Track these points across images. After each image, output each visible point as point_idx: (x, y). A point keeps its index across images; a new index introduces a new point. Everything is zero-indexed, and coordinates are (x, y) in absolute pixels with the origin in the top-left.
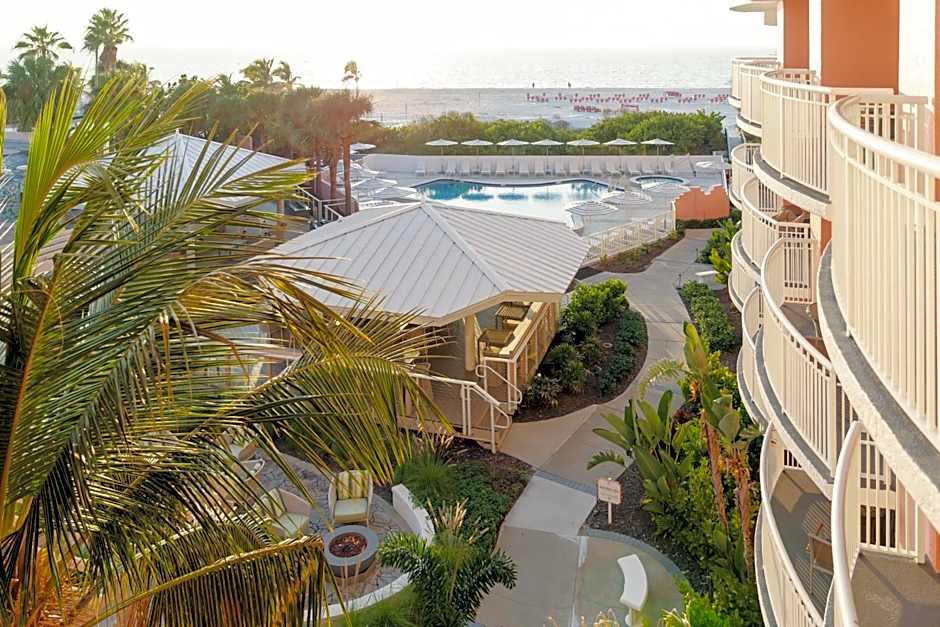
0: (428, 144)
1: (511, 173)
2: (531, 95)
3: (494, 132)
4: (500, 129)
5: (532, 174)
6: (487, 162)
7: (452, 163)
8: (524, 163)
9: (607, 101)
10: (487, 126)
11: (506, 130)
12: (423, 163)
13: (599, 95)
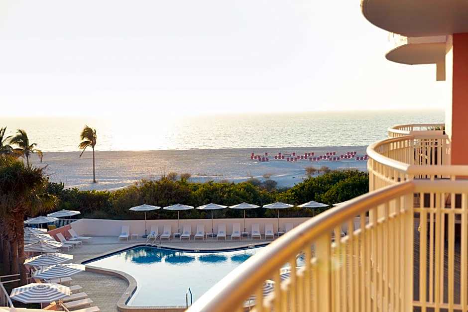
0: (132, 209)
1: (210, 236)
2: (255, 155)
3: (200, 195)
4: (205, 192)
5: (228, 238)
6: (187, 226)
7: (156, 227)
8: (222, 226)
9: (318, 159)
10: (195, 188)
11: (212, 193)
12: (126, 227)
13: (313, 154)
